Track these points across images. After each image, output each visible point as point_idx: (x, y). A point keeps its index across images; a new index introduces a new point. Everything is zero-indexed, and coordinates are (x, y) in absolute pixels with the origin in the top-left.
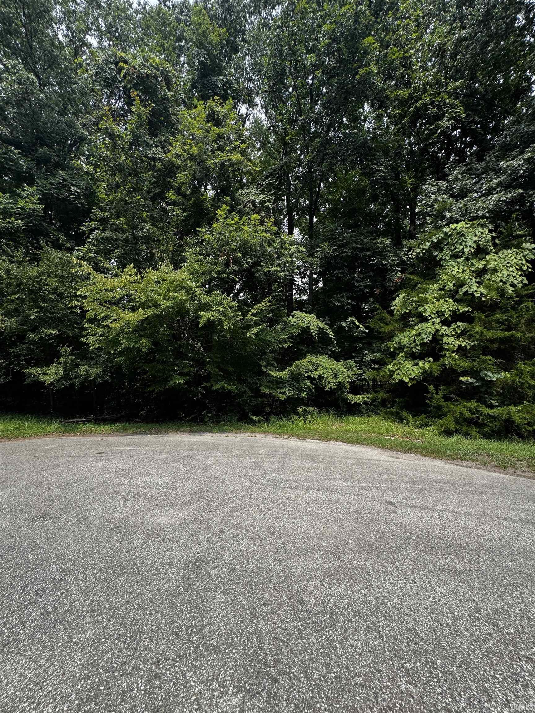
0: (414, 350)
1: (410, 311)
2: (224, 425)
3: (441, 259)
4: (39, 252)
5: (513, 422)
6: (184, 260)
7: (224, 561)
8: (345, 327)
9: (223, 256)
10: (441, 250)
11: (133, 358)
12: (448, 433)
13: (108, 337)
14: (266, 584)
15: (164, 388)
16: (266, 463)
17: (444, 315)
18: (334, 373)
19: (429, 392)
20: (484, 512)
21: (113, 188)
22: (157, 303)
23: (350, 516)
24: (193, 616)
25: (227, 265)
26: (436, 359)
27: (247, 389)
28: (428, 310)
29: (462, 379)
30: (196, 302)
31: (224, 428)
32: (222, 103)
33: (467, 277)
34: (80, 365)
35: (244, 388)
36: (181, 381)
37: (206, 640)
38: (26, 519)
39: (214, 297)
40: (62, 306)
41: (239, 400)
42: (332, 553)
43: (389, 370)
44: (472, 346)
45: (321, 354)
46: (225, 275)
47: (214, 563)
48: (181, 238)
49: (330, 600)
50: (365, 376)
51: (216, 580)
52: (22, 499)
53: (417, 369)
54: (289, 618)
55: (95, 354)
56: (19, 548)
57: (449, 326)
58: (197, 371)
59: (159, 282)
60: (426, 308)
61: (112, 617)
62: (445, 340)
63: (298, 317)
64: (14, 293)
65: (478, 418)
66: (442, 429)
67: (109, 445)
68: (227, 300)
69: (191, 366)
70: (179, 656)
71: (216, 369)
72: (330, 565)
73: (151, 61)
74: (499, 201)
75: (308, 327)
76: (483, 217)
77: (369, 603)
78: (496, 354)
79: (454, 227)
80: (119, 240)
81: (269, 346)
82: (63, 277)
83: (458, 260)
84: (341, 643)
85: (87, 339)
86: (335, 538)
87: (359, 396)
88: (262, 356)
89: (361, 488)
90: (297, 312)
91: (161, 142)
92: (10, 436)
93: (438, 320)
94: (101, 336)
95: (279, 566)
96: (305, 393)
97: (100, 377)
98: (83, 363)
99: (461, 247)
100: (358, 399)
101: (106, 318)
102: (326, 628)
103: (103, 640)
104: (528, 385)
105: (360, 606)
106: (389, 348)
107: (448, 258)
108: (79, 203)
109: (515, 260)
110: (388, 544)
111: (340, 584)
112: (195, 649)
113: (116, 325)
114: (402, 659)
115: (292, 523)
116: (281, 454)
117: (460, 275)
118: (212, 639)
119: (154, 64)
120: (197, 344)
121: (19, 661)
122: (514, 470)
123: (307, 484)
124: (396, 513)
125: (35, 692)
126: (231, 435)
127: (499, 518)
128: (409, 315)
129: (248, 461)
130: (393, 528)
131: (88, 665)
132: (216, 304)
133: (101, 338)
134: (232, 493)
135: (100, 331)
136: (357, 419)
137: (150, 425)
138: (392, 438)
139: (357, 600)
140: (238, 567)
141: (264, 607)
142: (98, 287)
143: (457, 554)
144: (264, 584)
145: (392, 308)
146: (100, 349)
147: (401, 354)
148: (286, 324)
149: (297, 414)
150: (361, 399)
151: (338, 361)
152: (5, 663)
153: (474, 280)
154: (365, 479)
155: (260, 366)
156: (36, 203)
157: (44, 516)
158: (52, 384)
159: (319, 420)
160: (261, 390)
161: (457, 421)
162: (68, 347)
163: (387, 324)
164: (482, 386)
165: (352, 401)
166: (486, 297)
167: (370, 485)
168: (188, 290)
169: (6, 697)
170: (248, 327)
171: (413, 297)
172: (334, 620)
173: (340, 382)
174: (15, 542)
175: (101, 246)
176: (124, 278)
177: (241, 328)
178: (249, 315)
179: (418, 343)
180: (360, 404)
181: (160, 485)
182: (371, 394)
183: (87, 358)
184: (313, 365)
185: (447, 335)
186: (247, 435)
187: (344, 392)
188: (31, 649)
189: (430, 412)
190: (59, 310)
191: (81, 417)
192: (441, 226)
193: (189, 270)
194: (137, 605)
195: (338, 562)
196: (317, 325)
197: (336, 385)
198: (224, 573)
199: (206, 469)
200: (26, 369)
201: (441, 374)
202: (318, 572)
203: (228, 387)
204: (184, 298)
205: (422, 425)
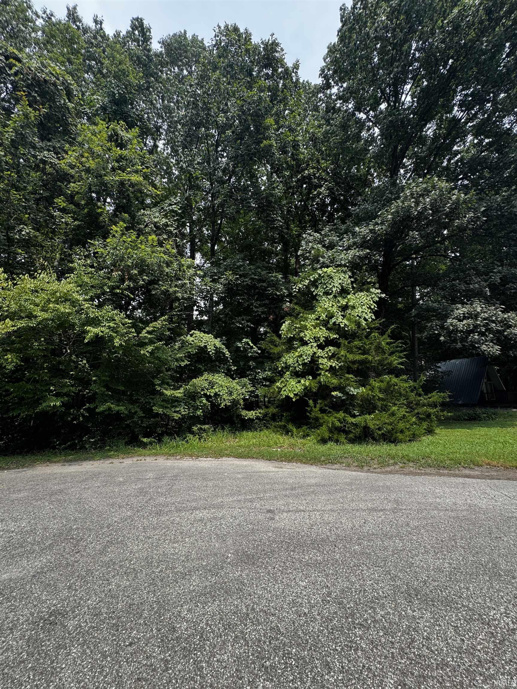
0: (297, 369)
1: (294, 336)
2: (109, 450)
3: (316, 294)
5: (369, 428)
6: (71, 270)
7: (88, 606)
8: (240, 347)
9: (117, 271)
10: (317, 287)
12: (324, 441)
14: (136, 621)
15: (33, 412)
16: (153, 487)
17: (319, 340)
18: (229, 391)
19: (309, 406)
20: (343, 507)
22: (32, 314)
23: (232, 530)
25: (122, 280)
26: (314, 377)
27: (138, 410)
28: (308, 335)
29: (333, 393)
30: (83, 315)
31: (109, 454)
32: (128, 129)
33: (335, 311)
35: (135, 409)
36: (56, 403)
39: (104, 311)
41: (128, 422)
42: (210, 571)
43: (277, 387)
44: (339, 367)
45: (218, 372)
46: (118, 291)
47: (73, 612)
48: (69, 247)
49: (202, 619)
50: (257, 392)
51: (74, 632)
53: (299, 385)
54: (157, 651)
57: (323, 349)
58: (80, 391)
59: (37, 291)
60: (306, 333)
62: (320, 361)
63: (196, 337)
65: (345, 426)
66: (319, 438)
68: (119, 316)
69: (73, 386)
71: (103, 389)
72: (207, 583)
73: (50, 68)
74: (355, 256)
75: (206, 346)
76: (345, 266)
77: (240, 613)
78: (357, 373)
79: (325, 271)
81: (166, 365)
83: (329, 297)
84: (208, 662)
86: (216, 555)
87: (252, 412)
88: (156, 375)
89: (246, 500)
90: (195, 332)
91: (54, 147)
93: (315, 345)
96: (201, 411)
99: (331, 286)
100: (251, 414)
102: (195, 651)
104: (377, 398)
105: (231, 618)
106: (277, 367)
107: (321, 294)
109: (366, 301)
111: (214, 600)
114: (263, 659)
116: (171, 477)
117: (330, 309)
119: (54, 72)
120: (81, 361)
122: (369, 468)
123: (194, 504)
124: (274, 520)
126: (116, 461)
127: (353, 510)
128: (294, 338)
129: (133, 488)
130: (270, 534)
132: (107, 320)
134: (109, 526)
136: (250, 434)
138: (279, 450)
139: (229, 613)
140: (104, 610)
143: (320, 548)
144: (132, 621)
145: (280, 332)
147: (287, 373)
148: (183, 342)
149: (193, 433)
150: (254, 414)
151: (234, 379)
153: (340, 313)
154: (251, 492)
155: (154, 385)
159: (214, 438)
160: (153, 410)
161: (331, 431)
163: (276, 346)
164: (347, 399)
165: (246, 416)
166: (348, 327)
167: (254, 496)
168: (74, 303)
170: (142, 344)
171: (296, 324)
172: (204, 640)
173: (234, 400)
177: (134, 345)
178: (143, 332)
179: (301, 363)
180: (252, 420)
182: (262, 409)
184: (210, 383)
185: (322, 357)
186: (135, 459)
187: (238, 408)
189: (311, 423)
192: (316, 269)
193: (76, 282)
195: (215, 579)
196: (215, 344)
197: (231, 402)
198: (86, 621)
199: (80, 503)
201: (318, 390)
202: (194, 594)
203: (115, 408)
204: (67, 311)
205: (304, 436)
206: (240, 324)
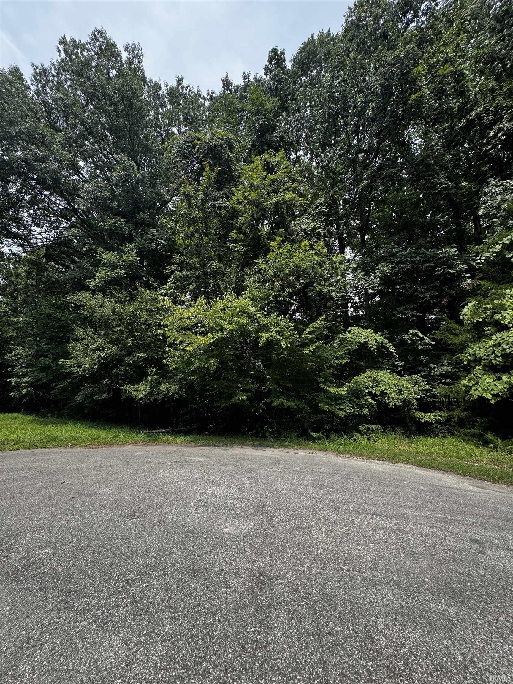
0: (494, 362)
1: (484, 320)
2: (285, 441)
4: (135, 292)
6: (245, 288)
7: (287, 579)
8: (407, 340)
9: (278, 281)
11: (203, 376)
13: (183, 358)
14: (331, 612)
15: (229, 404)
16: (328, 482)
18: (398, 389)
21: (189, 237)
22: (223, 327)
23: (425, 550)
24: (258, 631)
25: (283, 289)
27: (306, 406)
28: (507, 316)
30: (256, 324)
31: (285, 444)
32: (275, 154)
34: (162, 382)
35: (302, 404)
36: (243, 397)
37: (271, 659)
38: (121, 516)
39: (271, 318)
40: (150, 334)
41: (298, 416)
42: (404, 590)
43: (464, 385)
45: (382, 369)
46: (281, 299)
47: (277, 580)
48: (242, 270)
49: (404, 644)
50: (434, 391)
51: (279, 598)
52: (117, 497)
53: (500, 383)
54: (357, 655)
55: (173, 373)
56: (115, 540)
58: (258, 388)
59: (224, 310)
60: (504, 315)
61: (186, 616)
63: (354, 333)
64: (117, 326)
67: (183, 455)
68: (283, 321)
69: (253, 383)
70: (245, 669)
71: (275, 386)
72: (403, 604)
73: (217, 134)
75: (366, 342)
80: (193, 277)
81: (327, 363)
82: (151, 311)
85: (167, 361)
86: (408, 573)
87: (429, 414)
88: (319, 373)
89: (437, 520)
90: (353, 328)
91: (225, 194)
92: (109, 443)
94: (178, 358)
95: (345, 595)
96: (367, 410)
97: (177, 393)
98: (165, 381)
100: (428, 417)
101: (182, 342)
102: (401, 676)
103: (179, 637)
105: (442, 659)
106: (461, 361)
108: (164, 251)
110: (476, 590)
111: (415, 627)
112: (260, 666)
113: (190, 349)
115: (357, 549)
116: (344, 474)
118: (277, 659)
119: (220, 136)
120: (257, 362)
121: (114, 640)
123: (373, 508)
124: (485, 554)
125: (126, 672)
126: (292, 451)
128: (484, 323)
129: (309, 479)
130: (482, 572)
131: (167, 658)
132: (274, 325)
133: (178, 360)
134: (294, 510)
135: (177, 353)
136: (430, 440)
137: (217, 438)
138: (476, 464)
139: (437, 651)
141: (328, 636)
142: (177, 316)
145: (461, 318)
146: (177, 369)
147: (478, 367)
148: (342, 340)
149: (360, 432)
150: (432, 417)
151: (402, 376)
152: (104, 639)
154: (443, 510)
155: (318, 383)
156: (134, 257)
157: (133, 514)
158: (141, 399)
159: (384, 439)
160: (319, 406)
162: (154, 368)
163: (456, 335)
165: (422, 419)
167: (449, 517)
168: (249, 315)
169: (105, 670)
170: (304, 345)
171: (486, 304)
172: (410, 669)
173: (405, 399)
174: (112, 534)
175: (179, 284)
176: (197, 308)
177: (297, 346)
178: (305, 333)
179: (499, 355)
180: (431, 424)
181: (227, 496)
182: (444, 412)
183: (167, 377)
184: (374, 380)
186: (307, 451)
187: (411, 409)
188: (124, 631)
190: (147, 337)
191: (161, 428)
193: (249, 297)
194: (207, 608)
195: (412, 602)
196: (376, 339)
197: (401, 402)
198: (287, 592)
200: (123, 386)
202: (389, 609)
203: (287, 403)
204: (245, 322)
206: (403, 314)
